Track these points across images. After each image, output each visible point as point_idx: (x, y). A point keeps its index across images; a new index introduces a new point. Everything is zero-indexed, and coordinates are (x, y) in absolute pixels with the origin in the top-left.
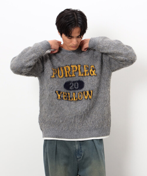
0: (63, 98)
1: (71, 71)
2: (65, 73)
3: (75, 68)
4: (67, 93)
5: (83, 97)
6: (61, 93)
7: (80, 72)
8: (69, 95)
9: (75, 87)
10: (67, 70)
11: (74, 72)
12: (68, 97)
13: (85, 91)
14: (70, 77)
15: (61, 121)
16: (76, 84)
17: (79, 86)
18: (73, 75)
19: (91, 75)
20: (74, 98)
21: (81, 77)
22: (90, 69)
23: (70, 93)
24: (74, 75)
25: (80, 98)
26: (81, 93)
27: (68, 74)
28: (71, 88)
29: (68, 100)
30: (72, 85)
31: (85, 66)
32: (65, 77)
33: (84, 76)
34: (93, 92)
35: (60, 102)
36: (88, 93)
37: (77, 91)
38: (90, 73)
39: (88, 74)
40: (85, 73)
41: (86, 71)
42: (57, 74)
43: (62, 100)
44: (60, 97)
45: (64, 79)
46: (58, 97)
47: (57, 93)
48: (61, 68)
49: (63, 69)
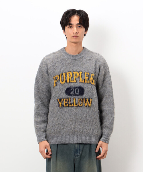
0: (64, 105)
1: (72, 77)
2: (67, 79)
3: (76, 74)
4: (68, 99)
5: (84, 104)
6: (62, 100)
7: (81, 79)
8: (70, 100)
9: (76, 93)
10: (69, 76)
11: (76, 78)
12: (69, 103)
13: (85, 99)
14: (71, 82)
15: (62, 128)
16: (77, 90)
17: (79, 91)
19: (92, 83)
20: (75, 104)
21: (82, 84)
22: (91, 77)
23: (71, 98)
24: (75, 81)
25: (81, 105)
26: (82, 100)
27: (69, 79)
28: (72, 94)
29: (68, 106)
30: (73, 90)
31: (86, 73)
33: (85, 83)
34: (92, 100)
35: (61, 109)
36: (87, 101)
37: (77, 97)
38: (90, 81)
39: (89, 82)
40: (86, 80)
41: (86, 78)
42: (59, 80)
43: (63, 108)
44: (62, 105)
45: (66, 84)
46: (59, 105)
47: (59, 101)
48: (63, 74)
49: (66, 75)
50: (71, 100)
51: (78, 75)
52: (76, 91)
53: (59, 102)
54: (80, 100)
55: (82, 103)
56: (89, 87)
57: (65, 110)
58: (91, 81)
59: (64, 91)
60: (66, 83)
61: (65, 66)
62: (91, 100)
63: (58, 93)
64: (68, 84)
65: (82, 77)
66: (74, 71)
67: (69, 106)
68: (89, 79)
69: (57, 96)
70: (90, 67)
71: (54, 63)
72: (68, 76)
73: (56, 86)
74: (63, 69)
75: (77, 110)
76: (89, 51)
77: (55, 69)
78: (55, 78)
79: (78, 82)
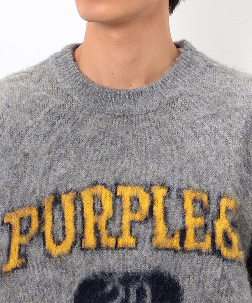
1: (113, 218)
2: (83, 228)
3: (135, 200)
7: (161, 227)
10: (98, 212)
11: (132, 223)
14: (108, 248)
17: (153, 301)
18: (127, 240)
19: (225, 251)
21: (168, 256)
22: (218, 216)
24: (131, 241)
27: (97, 230)
30: (114, 293)
31: (188, 196)
32: (84, 250)
33: (184, 250)
38: (213, 237)
39: (206, 245)
40: (190, 233)
41: (192, 222)
42: (41, 234)
45: (78, 258)
48: (64, 197)
49: (78, 203)
51: (145, 204)
52: (132, 300)
56: (206, 272)
58: (219, 240)
59: (67, 298)
60: (76, 250)
61: (73, 155)
64: (88, 257)
65: (170, 215)
66: (125, 180)
68: (207, 228)
70: (212, 159)
71: (11, 132)
72: (88, 210)
73: (24, 266)
76: (210, 65)
79: (146, 247)
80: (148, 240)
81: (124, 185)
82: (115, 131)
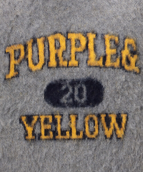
0: (40, 135)
1: (66, 51)
2: (49, 56)
3: (78, 41)
4: (53, 116)
5: (101, 132)
6: (36, 118)
7: (92, 55)
8: (59, 121)
9: (77, 98)
10: (57, 47)
11: (76, 53)
12: (56, 129)
13: (107, 114)
14: (63, 67)
16: (80, 90)
17: (87, 94)
18: (74, 62)
19: (126, 67)
20: (74, 131)
21: (96, 70)
22: (123, 48)
23: (62, 115)
24: (76, 62)
25: (92, 133)
26: (95, 118)
27: (57, 57)
28: (66, 101)
29: (54, 139)
30: (67, 90)
31: (107, 37)
32: (49, 68)
33: (105, 67)
34: (127, 118)
35: (32, 147)
36: (114, 120)
37: (81, 111)
38: (121, 60)
39: (117, 64)
40: (108, 57)
42: (25, 58)
43: (38, 143)
44: (33, 134)
45: (46, 72)
46: (26, 135)
47: (25, 123)
48: (38, 40)
49: (46, 43)
50: (61, 120)
51: (83, 43)
52: (76, 93)
53: (26, 125)
54: (91, 119)
55: (96, 128)
57: (45, 150)
58: (124, 61)
59: (40, 93)
60: (45, 68)
61: (43, 17)
62: (124, 117)
63: (22, 98)
64: (52, 71)
65: (98, 48)
66: (72, 30)
67: (57, 137)
69: (20, 106)
70: (120, 17)
72: (52, 46)
74: (37, 26)
75: (81, 148)
77: (14, 24)
78: (12, 52)
79: (84, 66)
80: (85, 62)
81: (72, 33)
82: (66, 3)
